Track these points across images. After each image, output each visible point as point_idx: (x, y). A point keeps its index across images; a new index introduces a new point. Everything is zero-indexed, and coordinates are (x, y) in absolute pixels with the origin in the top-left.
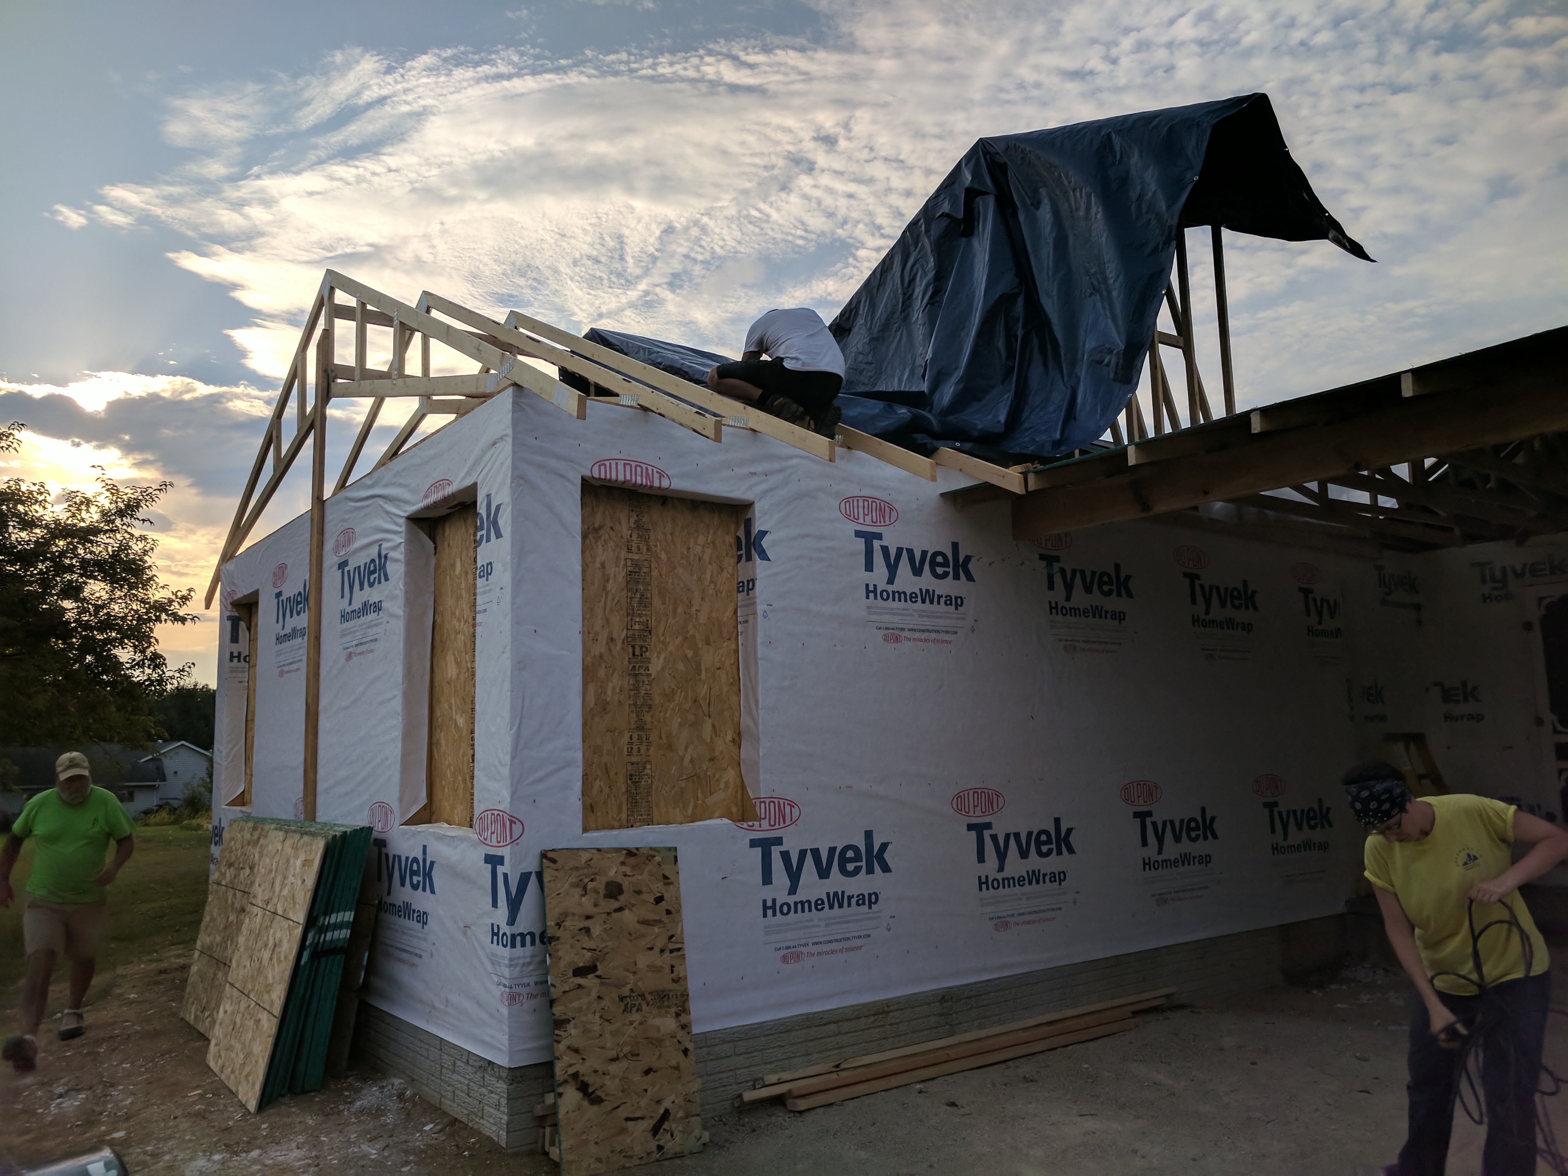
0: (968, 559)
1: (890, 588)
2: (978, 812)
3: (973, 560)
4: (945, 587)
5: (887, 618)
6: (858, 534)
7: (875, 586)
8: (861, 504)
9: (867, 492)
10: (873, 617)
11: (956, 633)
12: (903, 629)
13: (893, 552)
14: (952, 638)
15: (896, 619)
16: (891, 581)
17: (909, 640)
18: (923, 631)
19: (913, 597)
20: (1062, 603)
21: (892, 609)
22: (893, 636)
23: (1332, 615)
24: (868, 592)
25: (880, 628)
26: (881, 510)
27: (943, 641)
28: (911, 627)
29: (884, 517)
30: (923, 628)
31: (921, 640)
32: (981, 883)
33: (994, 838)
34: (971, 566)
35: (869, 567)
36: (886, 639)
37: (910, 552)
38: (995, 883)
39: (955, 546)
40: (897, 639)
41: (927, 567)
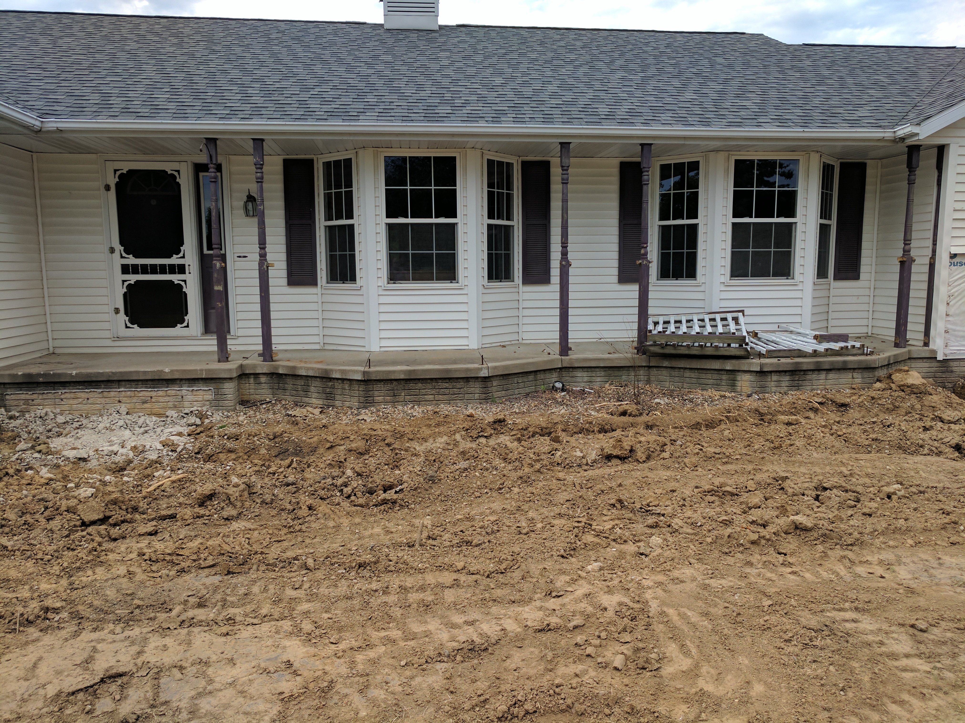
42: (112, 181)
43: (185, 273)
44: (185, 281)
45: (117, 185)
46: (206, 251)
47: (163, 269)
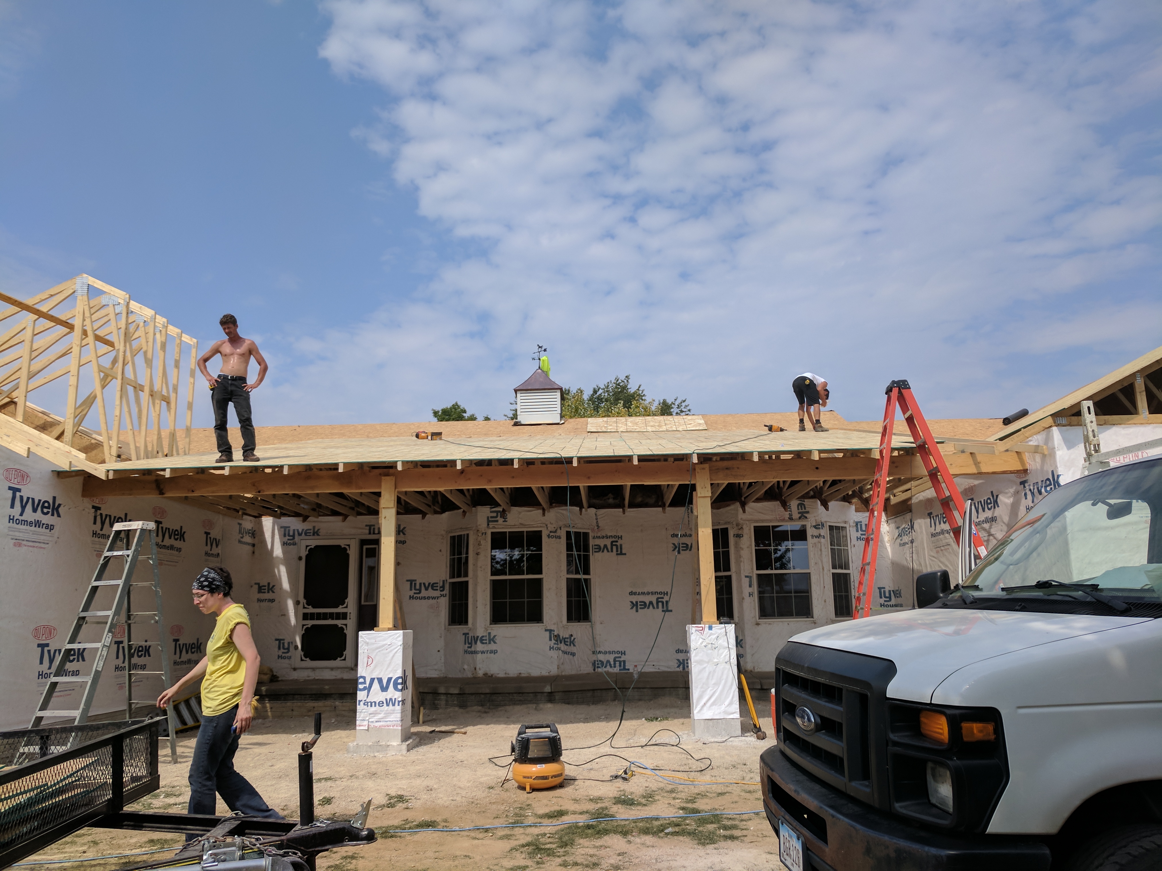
0: (59, 505)
1: (21, 518)
2: (44, 638)
3: (62, 506)
4: (47, 519)
5: (17, 534)
6: (10, 488)
7: (14, 516)
8: (14, 472)
9: (16, 467)
10: (11, 533)
11: (48, 544)
12: (23, 540)
13: (25, 500)
14: (46, 546)
15: (21, 534)
16: (21, 515)
17: (26, 546)
18: (33, 542)
19: (31, 524)
20: (99, 532)
21: (20, 529)
22: (18, 543)
23: (217, 546)
24: (10, 519)
25: (13, 539)
26: (23, 477)
27: (41, 548)
28: (28, 539)
29: (23, 480)
30: (33, 540)
31: (31, 546)
32: (39, 675)
33: (49, 651)
34: (60, 510)
35: (12, 506)
36: (15, 545)
37: (33, 499)
38: (46, 675)
39: (54, 498)
40: (20, 545)
41: (39, 508)
42: (304, 553)
43: (346, 619)
44: (346, 625)
45: (307, 556)
46: (363, 603)
47: (331, 616)
